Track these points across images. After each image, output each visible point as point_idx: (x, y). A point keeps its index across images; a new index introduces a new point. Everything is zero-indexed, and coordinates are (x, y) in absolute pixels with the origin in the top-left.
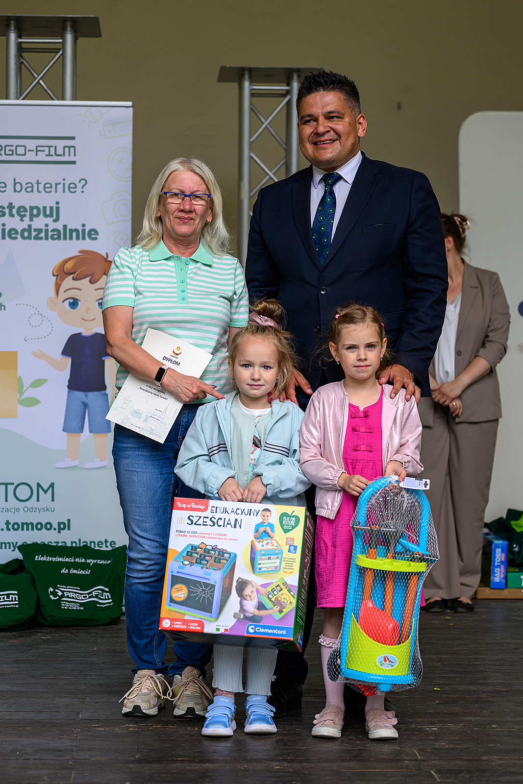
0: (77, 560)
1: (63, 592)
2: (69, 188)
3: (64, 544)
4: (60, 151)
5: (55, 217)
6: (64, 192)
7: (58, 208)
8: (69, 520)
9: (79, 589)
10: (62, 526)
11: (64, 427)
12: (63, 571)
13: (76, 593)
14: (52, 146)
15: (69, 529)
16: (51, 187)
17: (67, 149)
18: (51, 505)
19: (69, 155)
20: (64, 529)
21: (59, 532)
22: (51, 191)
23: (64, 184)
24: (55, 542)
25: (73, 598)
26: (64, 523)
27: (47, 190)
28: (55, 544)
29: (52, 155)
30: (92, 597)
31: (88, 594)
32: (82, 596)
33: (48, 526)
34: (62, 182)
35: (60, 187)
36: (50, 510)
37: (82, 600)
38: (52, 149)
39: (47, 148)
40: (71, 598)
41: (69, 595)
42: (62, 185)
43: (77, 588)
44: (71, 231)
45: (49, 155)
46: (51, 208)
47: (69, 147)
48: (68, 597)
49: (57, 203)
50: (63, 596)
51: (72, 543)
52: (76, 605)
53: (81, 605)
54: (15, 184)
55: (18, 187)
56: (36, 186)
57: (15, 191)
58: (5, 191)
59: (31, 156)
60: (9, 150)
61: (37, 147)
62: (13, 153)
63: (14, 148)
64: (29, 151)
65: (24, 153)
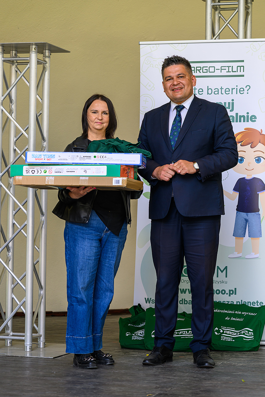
0: (236, 312)
1: (224, 330)
2: (240, 91)
3: (232, 303)
4: (235, 69)
5: (231, 109)
6: (237, 94)
7: (233, 103)
8: (235, 289)
9: (234, 329)
10: (231, 292)
11: (233, 234)
12: (227, 318)
13: (232, 331)
14: (231, 66)
15: (235, 294)
16: (229, 91)
17: (239, 68)
18: (225, 279)
19: (240, 72)
20: (232, 294)
21: (230, 296)
22: (229, 93)
23: (237, 88)
24: (227, 302)
25: (229, 334)
26: (232, 290)
27: (227, 92)
28: (227, 303)
29: (230, 72)
30: (241, 334)
31: (239, 332)
32: (235, 333)
33: (223, 292)
34: (236, 87)
35: (234, 91)
36: (224, 282)
37: (235, 336)
38: (230, 68)
39: (228, 67)
40: (228, 334)
41: (227, 332)
42: (236, 89)
43: (233, 329)
44: (241, 117)
45: (229, 72)
46: (229, 103)
47: (240, 67)
48: (226, 333)
49: (233, 100)
50: (223, 333)
51: (237, 302)
52: (230, 338)
53: (234, 338)
54: (208, 89)
55: (210, 91)
56: (220, 90)
57: (208, 94)
58: (202, 94)
59: (218, 73)
60: (205, 70)
61: (221, 67)
62: (207, 71)
63: (208, 68)
64: (216, 69)
65: (214, 71)
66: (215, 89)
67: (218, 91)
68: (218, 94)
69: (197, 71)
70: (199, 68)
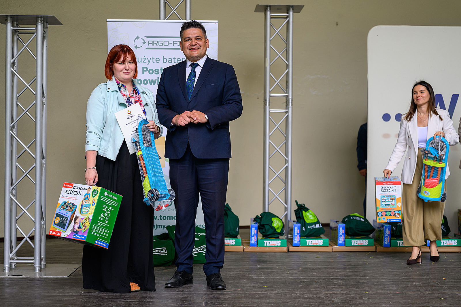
54: (164, 59)
55: (165, 60)
56: (173, 60)
57: (164, 62)
58: (159, 62)
59: (171, 46)
60: (161, 43)
61: (174, 41)
62: (162, 44)
63: (163, 42)
64: (170, 43)
65: (167, 45)
66: (169, 59)
67: (172, 60)
68: (172, 62)
69: (155, 44)
70: (156, 42)
